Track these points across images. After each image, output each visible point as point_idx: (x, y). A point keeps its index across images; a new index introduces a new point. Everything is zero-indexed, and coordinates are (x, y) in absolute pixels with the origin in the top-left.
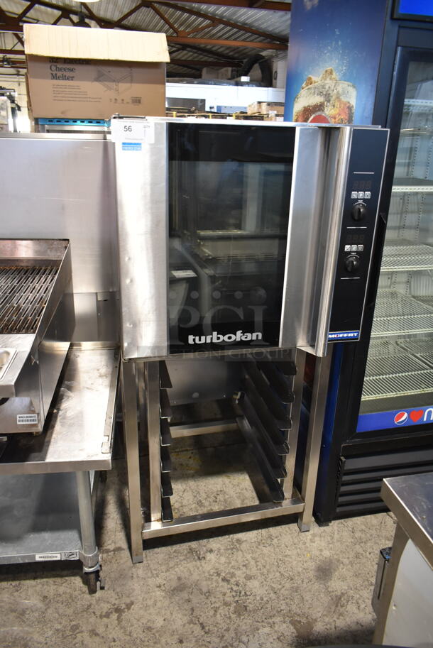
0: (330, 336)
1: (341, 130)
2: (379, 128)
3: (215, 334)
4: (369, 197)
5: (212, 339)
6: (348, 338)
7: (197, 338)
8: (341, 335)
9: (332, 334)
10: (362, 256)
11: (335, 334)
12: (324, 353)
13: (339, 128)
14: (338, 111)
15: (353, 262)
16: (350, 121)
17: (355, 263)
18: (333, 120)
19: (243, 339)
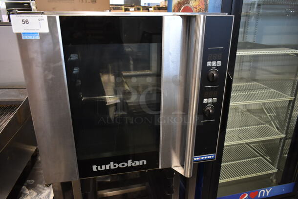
0: (195, 159)
1: (197, 17)
2: (226, 15)
3: (112, 163)
4: (220, 65)
5: (110, 166)
6: (207, 159)
7: (99, 167)
8: (203, 158)
9: (196, 158)
10: (216, 106)
11: (198, 157)
12: (190, 175)
13: (195, 16)
14: (197, 4)
15: (209, 110)
16: (206, 9)
17: (211, 111)
18: (195, 9)
19: (133, 165)
